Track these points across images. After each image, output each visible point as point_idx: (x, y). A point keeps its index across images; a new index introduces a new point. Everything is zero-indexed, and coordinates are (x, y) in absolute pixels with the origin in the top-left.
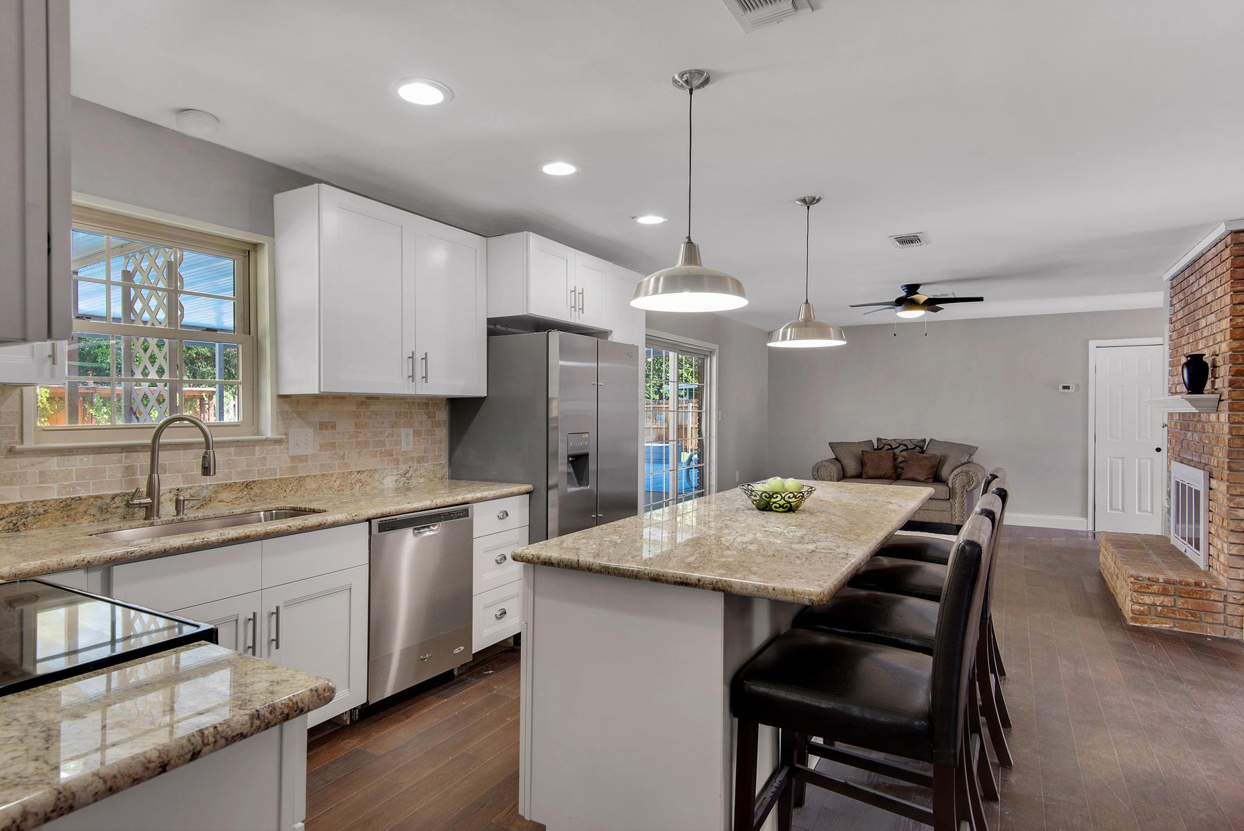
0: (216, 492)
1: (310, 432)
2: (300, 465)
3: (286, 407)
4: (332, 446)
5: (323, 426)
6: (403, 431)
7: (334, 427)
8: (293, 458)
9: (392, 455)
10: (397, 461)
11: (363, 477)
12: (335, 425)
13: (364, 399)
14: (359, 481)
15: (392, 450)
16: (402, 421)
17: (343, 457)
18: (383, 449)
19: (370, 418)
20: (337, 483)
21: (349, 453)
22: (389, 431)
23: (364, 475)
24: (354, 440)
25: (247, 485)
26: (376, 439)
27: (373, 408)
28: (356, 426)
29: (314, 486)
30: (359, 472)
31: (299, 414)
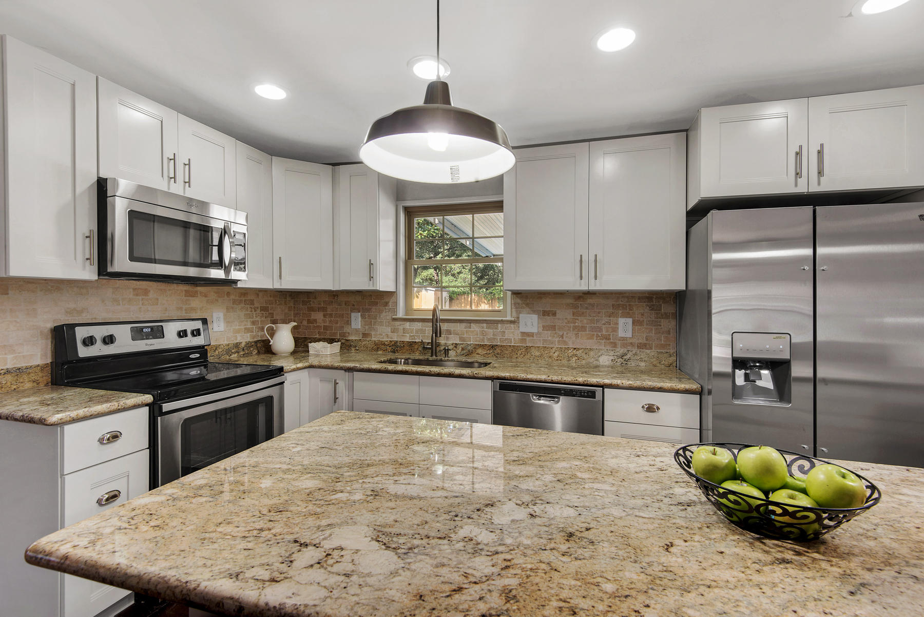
0: (475, 348)
1: (535, 317)
2: (528, 339)
3: (519, 301)
4: (553, 328)
5: (545, 313)
6: (622, 321)
7: (554, 314)
8: (523, 333)
9: (609, 339)
10: (614, 345)
11: (579, 353)
12: (555, 313)
13: (581, 295)
14: (576, 355)
15: (610, 335)
16: (620, 312)
17: (562, 336)
18: (600, 334)
19: (587, 308)
20: (556, 354)
21: (567, 334)
22: (605, 319)
23: (580, 351)
24: (572, 325)
25: (493, 347)
26: (593, 325)
27: (590, 301)
28: (573, 314)
29: (538, 354)
30: (575, 349)
31: (527, 305)
